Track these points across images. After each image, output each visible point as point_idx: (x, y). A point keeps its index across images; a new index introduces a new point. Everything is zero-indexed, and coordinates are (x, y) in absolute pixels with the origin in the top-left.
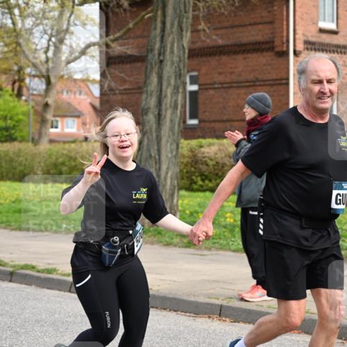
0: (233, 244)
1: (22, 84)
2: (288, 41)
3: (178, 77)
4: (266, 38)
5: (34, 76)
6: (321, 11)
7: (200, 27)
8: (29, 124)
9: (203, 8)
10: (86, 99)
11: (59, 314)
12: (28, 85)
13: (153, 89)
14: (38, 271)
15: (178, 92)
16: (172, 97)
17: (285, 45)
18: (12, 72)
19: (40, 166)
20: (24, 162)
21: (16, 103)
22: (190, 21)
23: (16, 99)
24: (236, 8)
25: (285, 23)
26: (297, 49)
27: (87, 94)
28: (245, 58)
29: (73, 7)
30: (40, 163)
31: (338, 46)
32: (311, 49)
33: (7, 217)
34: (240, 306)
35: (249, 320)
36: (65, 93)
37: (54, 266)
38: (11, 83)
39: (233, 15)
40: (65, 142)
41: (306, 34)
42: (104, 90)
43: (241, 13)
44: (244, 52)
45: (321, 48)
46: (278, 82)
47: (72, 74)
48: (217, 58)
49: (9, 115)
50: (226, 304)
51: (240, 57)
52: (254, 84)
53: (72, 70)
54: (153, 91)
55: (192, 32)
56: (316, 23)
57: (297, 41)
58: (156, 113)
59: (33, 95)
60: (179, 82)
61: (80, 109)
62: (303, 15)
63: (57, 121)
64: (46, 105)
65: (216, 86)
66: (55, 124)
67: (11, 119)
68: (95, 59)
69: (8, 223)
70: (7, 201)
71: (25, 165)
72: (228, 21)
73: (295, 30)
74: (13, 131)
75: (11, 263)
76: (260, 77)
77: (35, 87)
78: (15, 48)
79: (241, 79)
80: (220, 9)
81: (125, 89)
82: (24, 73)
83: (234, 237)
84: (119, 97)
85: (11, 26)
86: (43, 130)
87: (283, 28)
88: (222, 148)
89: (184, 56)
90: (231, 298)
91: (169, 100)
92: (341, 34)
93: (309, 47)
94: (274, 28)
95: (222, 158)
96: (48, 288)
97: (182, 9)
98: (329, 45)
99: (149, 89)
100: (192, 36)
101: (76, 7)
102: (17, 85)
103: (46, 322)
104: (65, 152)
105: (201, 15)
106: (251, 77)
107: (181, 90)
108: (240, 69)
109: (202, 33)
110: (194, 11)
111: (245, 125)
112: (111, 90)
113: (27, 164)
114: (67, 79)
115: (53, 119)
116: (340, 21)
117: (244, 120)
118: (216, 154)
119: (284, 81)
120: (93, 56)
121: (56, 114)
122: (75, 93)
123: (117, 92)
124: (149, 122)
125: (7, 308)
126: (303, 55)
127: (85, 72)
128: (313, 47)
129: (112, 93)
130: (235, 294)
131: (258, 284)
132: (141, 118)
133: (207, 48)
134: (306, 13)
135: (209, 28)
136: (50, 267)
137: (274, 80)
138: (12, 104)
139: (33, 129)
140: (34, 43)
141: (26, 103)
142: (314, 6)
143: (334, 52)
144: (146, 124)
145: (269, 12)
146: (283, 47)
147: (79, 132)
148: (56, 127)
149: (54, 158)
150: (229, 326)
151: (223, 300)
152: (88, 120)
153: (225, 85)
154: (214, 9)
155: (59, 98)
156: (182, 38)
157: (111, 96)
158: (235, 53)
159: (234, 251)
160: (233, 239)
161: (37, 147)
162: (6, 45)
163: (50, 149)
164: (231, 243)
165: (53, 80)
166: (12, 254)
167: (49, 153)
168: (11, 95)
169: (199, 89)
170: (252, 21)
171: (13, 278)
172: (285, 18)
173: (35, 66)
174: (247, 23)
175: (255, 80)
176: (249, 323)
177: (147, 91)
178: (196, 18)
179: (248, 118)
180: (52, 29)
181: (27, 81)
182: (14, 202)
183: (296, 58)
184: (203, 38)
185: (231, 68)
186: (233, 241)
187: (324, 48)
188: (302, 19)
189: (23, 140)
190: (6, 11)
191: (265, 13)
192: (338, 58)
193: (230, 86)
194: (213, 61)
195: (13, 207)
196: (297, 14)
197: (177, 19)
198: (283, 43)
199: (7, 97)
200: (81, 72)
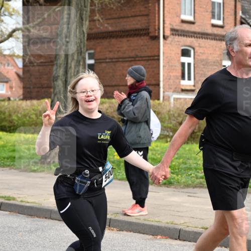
0: (119, 175)
2: (159, 29)
3: (79, 54)
4: (144, 26)
6: (183, 7)
7: (96, 18)
9: (98, 4)
10: (12, 69)
13: (61, 62)
15: (79, 65)
16: (75, 68)
17: (157, 32)
22: (88, 13)
24: (122, 4)
25: (157, 16)
26: (166, 34)
27: (13, 65)
28: (128, 41)
29: (3, 2)
31: (195, 33)
32: (176, 35)
34: (123, 219)
35: (130, 229)
39: (119, 9)
41: (172, 23)
42: (25, 63)
43: (125, 8)
44: (127, 36)
45: (183, 34)
46: (152, 58)
47: (3, 51)
48: (108, 40)
50: (114, 218)
51: (125, 40)
52: (134, 59)
53: (2, 48)
54: (61, 64)
55: (90, 21)
56: (179, 16)
57: (166, 29)
58: (64, 80)
60: (80, 57)
61: (8, 76)
62: (170, 10)
65: (108, 60)
68: (19, 40)
72: (116, 14)
73: (164, 21)
76: (139, 54)
79: (126, 55)
80: (110, 5)
81: (41, 62)
83: (120, 169)
84: (37, 68)
87: (155, 19)
88: (111, 105)
89: (84, 39)
90: (118, 214)
91: (73, 71)
92: (196, 24)
93: (174, 33)
94: (149, 20)
95: (111, 113)
97: (83, 4)
98: (188, 32)
99: (58, 62)
100: (90, 24)
101: (5, 2)
105: (96, 9)
106: (132, 54)
107: (81, 63)
108: (124, 49)
109: (97, 22)
110: (91, 6)
111: (127, 89)
112: (31, 62)
116: (196, 15)
117: (127, 85)
118: (107, 110)
119: (156, 58)
120: (18, 38)
122: (4, 65)
123: (35, 64)
124: (58, 86)
126: (170, 39)
127: (12, 50)
128: (177, 33)
129: (32, 65)
130: (120, 210)
131: (137, 203)
132: (53, 84)
133: (101, 33)
134: (172, 9)
135: (102, 19)
137: (148, 57)
142: (178, 3)
143: (192, 37)
144: (57, 88)
145: (146, 7)
146: (155, 33)
147: (7, 94)
150: (116, 233)
151: (111, 215)
152: (14, 85)
153: (114, 60)
154: (106, 5)
156: (82, 26)
157: (31, 67)
158: (121, 37)
159: (120, 180)
160: (119, 171)
164: (118, 174)
169: (95, 63)
170: (133, 14)
172: (157, 12)
174: (130, 15)
175: (135, 56)
176: (130, 231)
177: (57, 64)
178: (93, 12)
179: (129, 84)
183: (165, 41)
184: (98, 26)
185: (118, 48)
186: (119, 173)
187: (185, 34)
188: (169, 13)
191: (142, 9)
192: (195, 41)
193: (117, 60)
194: (105, 43)
196: (166, 9)
197: (79, 12)
198: (156, 30)
200: (9, 49)
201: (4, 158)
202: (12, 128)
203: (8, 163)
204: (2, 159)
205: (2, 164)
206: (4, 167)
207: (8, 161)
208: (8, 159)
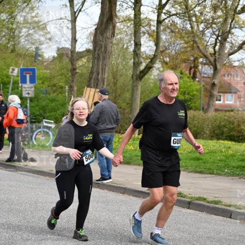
1: (196, 70)
5: (205, 64)
8: (201, 98)
10: (241, 81)
11: (224, 233)
12: (200, 71)
14: (208, 202)
18: (189, 61)
19: (208, 127)
20: (197, 125)
21: (192, 83)
23: (192, 80)
29: (234, 15)
30: (208, 125)
33: (185, 163)
36: (226, 76)
37: (219, 199)
38: (188, 69)
40: (226, 111)
47: (232, 62)
49: (187, 91)
53: (232, 60)
59: (203, 77)
61: (237, 87)
63: (220, 96)
64: (214, 85)
66: (219, 97)
67: (188, 94)
69: (186, 167)
70: (186, 152)
71: (198, 126)
74: (190, 103)
75: (189, 196)
77: (205, 72)
78: (193, 45)
82: (198, 62)
85: (190, 29)
86: (211, 102)
96: (215, 215)
101: (236, 15)
102: (193, 70)
103: (214, 239)
104: (226, 118)
113: (199, 125)
114: (228, 66)
115: (218, 94)
121: (220, 91)
122: (234, 76)
125: (187, 227)
127: (241, 61)
136: (216, 199)
138: (189, 84)
139: (204, 101)
140: (206, 41)
141: (199, 83)
147: (235, 104)
148: (220, 100)
149: (218, 122)
155: (223, 80)
161: (206, 114)
162: (186, 43)
163: (215, 116)
165: (218, 67)
166: (189, 189)
167: (214, 118)
168: (188, 77)
171: (190, 206)
173: (205, 57)
180: (219, 31)
181: (200, 67)
182: (190, 153)
189: (196, 109)
190: (187, 19)
195: (189, 156)
199: (186, 79)
200: (239, 61)
201: (234, 167)
202: (241, 138)
203: (238, 173)
204: (232, 168)
205: (232, 173)
206: (233, 176)
207: (238, 170)
208: (237, 168)
